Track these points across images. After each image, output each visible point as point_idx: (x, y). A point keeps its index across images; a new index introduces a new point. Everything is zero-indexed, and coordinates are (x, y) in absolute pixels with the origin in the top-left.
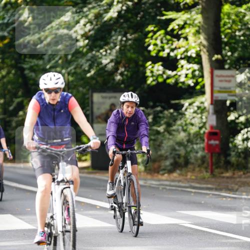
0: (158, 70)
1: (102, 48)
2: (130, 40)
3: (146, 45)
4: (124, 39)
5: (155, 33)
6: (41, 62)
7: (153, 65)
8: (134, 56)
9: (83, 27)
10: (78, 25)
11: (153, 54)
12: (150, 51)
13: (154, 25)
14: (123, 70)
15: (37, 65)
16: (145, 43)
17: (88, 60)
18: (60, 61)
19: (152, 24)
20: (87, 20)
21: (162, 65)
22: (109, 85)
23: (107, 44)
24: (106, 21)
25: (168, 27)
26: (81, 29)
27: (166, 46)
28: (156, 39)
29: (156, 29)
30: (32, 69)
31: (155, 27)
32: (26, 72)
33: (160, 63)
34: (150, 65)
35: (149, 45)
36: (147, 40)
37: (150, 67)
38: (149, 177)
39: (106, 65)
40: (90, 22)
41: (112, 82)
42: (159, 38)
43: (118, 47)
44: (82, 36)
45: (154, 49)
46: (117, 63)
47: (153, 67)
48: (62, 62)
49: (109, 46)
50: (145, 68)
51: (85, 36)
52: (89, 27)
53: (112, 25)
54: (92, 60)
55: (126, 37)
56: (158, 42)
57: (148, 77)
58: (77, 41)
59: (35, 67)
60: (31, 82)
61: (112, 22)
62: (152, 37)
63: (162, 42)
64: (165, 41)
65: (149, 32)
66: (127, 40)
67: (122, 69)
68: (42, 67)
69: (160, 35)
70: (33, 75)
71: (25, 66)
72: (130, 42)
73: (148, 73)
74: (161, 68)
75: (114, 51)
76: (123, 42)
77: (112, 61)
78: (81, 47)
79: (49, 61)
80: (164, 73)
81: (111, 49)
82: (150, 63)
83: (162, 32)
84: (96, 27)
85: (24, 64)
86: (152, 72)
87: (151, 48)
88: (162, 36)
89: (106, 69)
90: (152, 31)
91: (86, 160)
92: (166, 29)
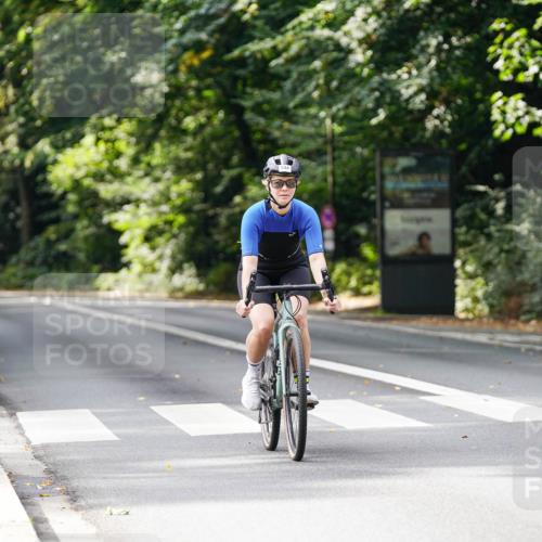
0: (516, 109)
1: (400, 66)
2: (457, 48)
3: (489, 59)
4: (446, 46)
5: (507, 34)
6: (276, 96)
7: (505, 99)
8: (464, 82)
9: (363, 23)
10: (352, 19)
11: (506, 76)
12: (497, 72)
13: (505, 20)
14: (443, 108)
15: (269, 102)
16: (487, 54)
17: (373, 90)
18: (316, 94)
19: (502, 17)
20: (369, 10)
21: (523, 99)
23: (409, 58)
24: (407, 11)
25: (534, 22)
26: (359, 28)
27: (531, 61)
28: (510, 47)
29: (509, 27)
30: (258, 109)
31: (506, 23)
32: (248, 116)
33: (520, 96)
34: (500, 98)
35: (496, 59)
36: (491, 49)
37: (500, 103)
38: (499, 327)
39: (411, 97)
40: (377, 13)
42: (517, 44)
43: (433, 63)
44: (361, 42)
45: (507, 68)
46: (432, 94)
47: (505, 103)
48: (320, 96)
49: (415, 62)
50: (489, 106)
51: (367, 42)
52: (373, 23)
53: (419, 20)
54: (382, 89)
55: (450, 43)
56: (515, 52)
57: (495, 122)
58: (350, 51)
59: (266, 107)
60: (258, 136)
61: (419, 13)
62: (501, 43)
63: (521, 54)
64: (527, 50)
65: (496, 33)
66: (452, 48)
67: (439, 110)
68: (278, 106)
69: (518, 39)
70: (262, 121)
71: (247, 103)
72: (458, 53)
73: (496, 115)
74: (522, 104)
75: (426, 70)
76: (443, 55)
77: (421, 90)
78: (358, 64)
79: (294, 92)
80: (527, 113)
81: (419, 68)
82: (499, 94)
83: (522, 32)
84: (389, 22)
85: (242, 98)
86: (503, 113)
87: (499, 65)
88: (523, 40)
89: (411, 106)
90: (503, 30)
91: (369, 294)
92: (529, 26)
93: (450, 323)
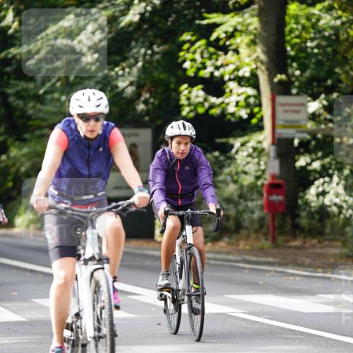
0: (197, 97)
1: (117, 65)
2: (157, 53)
3: (180, 60)
4: (149, 52)
5: (192, 43)
6: (31, 86)
7: (190, 89)
8: (163, 76)
11: (191, 73)
12: (185, 70)
13: (191, 33)
14: (148, 95)
15: (26, 90)
16: (178, 57)
17: (97, 83)
18: (58, 84)
19: (189, 31)
21: (203, 89)
22: (129, 117)
23: (124, 59)
24: (123, 28)
25: (210, 36)
27: (208, 63)
28: (194, 53)
29: (194, 38)
30: (19, 95)
31: (192, 36)
32: (11, 99)
33: (200, 86)
34: (186, 89)
35: (184, 61)
36: (181, 54)
37: (186, 92)
39: (124, 89)
41: (132, 113)
42: (199, 51)
43: (140, 64)
45: (192, 67)
46: (140, 86)
47: (190, 92)
48: (61, 85)
49: (128, 62)
50: (179, 93)
53: (130, 33)
54: (104, 82)
55: (152, 50)
56: (198, 56)
57: (182, 105)
59: (24, 93)
60: (18, 113)
61: (131, 29)
62: (188, 49)
63: (202, 57)
64: (206, 55)
65: (184, 42)
66: (154, 53)
67: (146, 95)
68: (32, 93)
69: (199, 47)
70: (20, 103)
71: (9, 91)
72: (157, 57)
73: (183, 101)
74: (202, 93)
75: (135, 70)
76: (148, 57)
77: (131, 84)
79: (43, 83)
80: (206, 100)
81: (130, 67)
82: (185, 86)
83: (203, 42)
84: (110, 36)
85: (7, 87)
86: (188, 99)
87: (187, 65)
88: (203, 47)
89: (124, 95)
90: (189, 41)
92: (207, 37)
93: (151, 244)
